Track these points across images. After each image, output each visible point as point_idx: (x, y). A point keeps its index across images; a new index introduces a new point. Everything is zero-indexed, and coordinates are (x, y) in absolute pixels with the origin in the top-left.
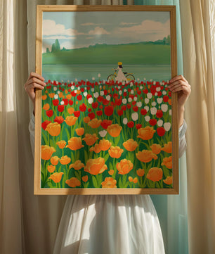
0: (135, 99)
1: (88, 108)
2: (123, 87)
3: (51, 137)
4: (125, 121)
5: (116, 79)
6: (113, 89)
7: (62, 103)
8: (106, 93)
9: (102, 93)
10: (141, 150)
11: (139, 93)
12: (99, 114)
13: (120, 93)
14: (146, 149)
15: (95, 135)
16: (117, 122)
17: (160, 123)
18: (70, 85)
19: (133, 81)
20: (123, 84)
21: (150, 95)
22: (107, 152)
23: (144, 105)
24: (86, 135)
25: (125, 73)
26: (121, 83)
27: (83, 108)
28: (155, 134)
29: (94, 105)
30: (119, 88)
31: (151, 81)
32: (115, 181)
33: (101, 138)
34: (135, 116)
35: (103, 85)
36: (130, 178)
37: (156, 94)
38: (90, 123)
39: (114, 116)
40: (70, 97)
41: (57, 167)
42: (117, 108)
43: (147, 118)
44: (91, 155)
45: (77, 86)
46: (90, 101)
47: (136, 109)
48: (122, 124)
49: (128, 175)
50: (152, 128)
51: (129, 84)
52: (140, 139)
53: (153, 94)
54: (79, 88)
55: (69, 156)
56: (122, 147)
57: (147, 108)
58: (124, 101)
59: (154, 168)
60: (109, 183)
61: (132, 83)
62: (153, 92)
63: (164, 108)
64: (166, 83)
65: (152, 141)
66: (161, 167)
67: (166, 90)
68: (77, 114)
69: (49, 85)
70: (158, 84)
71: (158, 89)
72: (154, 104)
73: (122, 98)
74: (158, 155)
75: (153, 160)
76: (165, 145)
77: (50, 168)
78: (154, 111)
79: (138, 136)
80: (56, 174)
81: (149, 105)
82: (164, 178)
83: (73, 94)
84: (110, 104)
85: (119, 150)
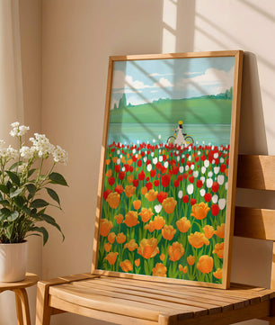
0: (193, 167)
1: (146, 176)
2: (181, 152)
3: (110, 209)
4: (180, 195)
5: (176, 142)
6: (171, 155)
7: (123, 169)
8: (164, 159)
9: (161, 159)
10: (193, 232)
11: (197, 160)
12: (157, 184)
13: (178, 158)
14: (199, 231)
15: (150, 209)
16: (172, 196)
17: (214, 199)
18: (132, 148)
19: (191, 145)
20: (182, 148)
21: (207, 163)
22: (160, 232)
23: (200, 175)
24: (143, 209)
25: (185, 135)
26: (180, 147)
27: (142, 176)
28: (209, 212)
29: (153, 173)
30: (178, 152)
31: (209, 145)
32: (166, 268)
33: (156, 214)
34: (190, 189)
35: (162, 149)
36: (180, 266)
37: (214, 162)
38: (147, 195)
39: (171, 187)
40: (130, 162)
41: (113, 245)
42: (173, 178)
43: (203, 192)
44: (145, 234)
45: (138, 150)
46: (149, 168)
47: (192, 180)
48: (177, 198)
49: (179, 262)
50: (206, 204)
51: (187, 149)
52: (193, 217)
53: (211, 162)
54: (140, 152)
55: (125, 233)
56: (175, 227)
57: (203, 179)
58: (181, 170)
59: (205, 257)
60: (160, 270)
61: (190, 147)
62: (211, 159)
63: (220, 180)
64: (224, 149)
65: (206, 221)
66: (212, 255)
67: (224, 157)
68: (136, 183)
69: (113, 147)
70: (216, 150)
71: (216, 156)
72: (210, 174)
73: (179, 165)
74: (210, 240)
75: (204, 245)
76: (218, 227)
77: (107, 247)
78: (210, 183)
79: (192, 214)
80: (111, 254)
81: (206, 175)
82: (215, 270)
83: (134, 159)
84: (167, 172)
85: (171, 230)
